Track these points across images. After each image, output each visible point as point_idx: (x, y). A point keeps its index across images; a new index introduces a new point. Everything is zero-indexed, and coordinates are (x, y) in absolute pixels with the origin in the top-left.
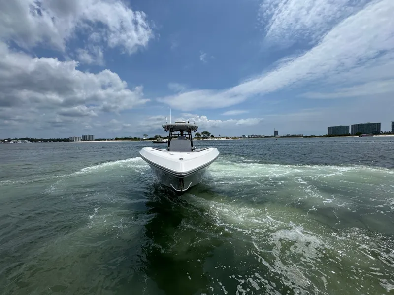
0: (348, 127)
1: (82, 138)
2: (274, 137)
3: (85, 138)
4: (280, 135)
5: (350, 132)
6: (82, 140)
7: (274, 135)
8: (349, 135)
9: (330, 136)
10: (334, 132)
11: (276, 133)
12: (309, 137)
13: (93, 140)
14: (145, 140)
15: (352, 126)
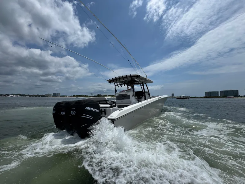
0: (218, 92)
1: (53, 95)
2: (172, 97)
3: (54, 95)
4: (175, 96)
5: (219, 95)
6: (52, 96)
7: (171, 96)
8: (219, 97)
9: (207, 98)
10: (210, 95)
11: (173, 95)
12: (194, 97)
13: (59, 96)
14: (92, 97)
15: (220, 91)
